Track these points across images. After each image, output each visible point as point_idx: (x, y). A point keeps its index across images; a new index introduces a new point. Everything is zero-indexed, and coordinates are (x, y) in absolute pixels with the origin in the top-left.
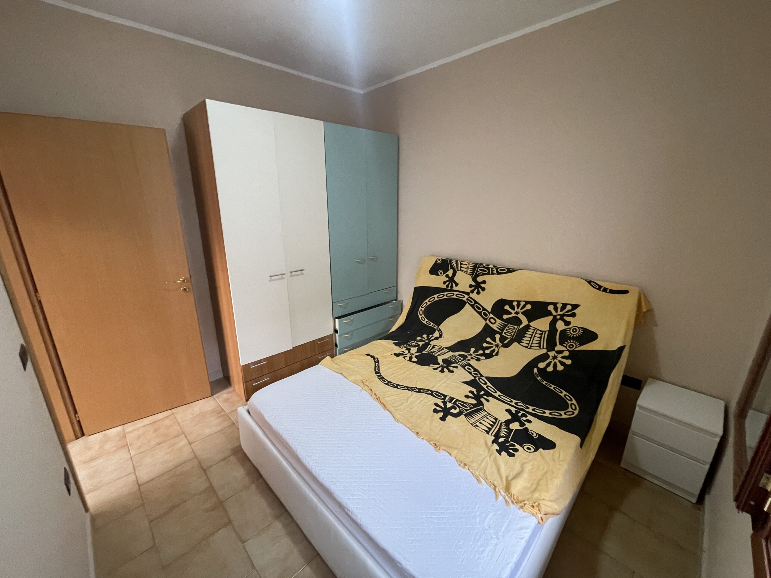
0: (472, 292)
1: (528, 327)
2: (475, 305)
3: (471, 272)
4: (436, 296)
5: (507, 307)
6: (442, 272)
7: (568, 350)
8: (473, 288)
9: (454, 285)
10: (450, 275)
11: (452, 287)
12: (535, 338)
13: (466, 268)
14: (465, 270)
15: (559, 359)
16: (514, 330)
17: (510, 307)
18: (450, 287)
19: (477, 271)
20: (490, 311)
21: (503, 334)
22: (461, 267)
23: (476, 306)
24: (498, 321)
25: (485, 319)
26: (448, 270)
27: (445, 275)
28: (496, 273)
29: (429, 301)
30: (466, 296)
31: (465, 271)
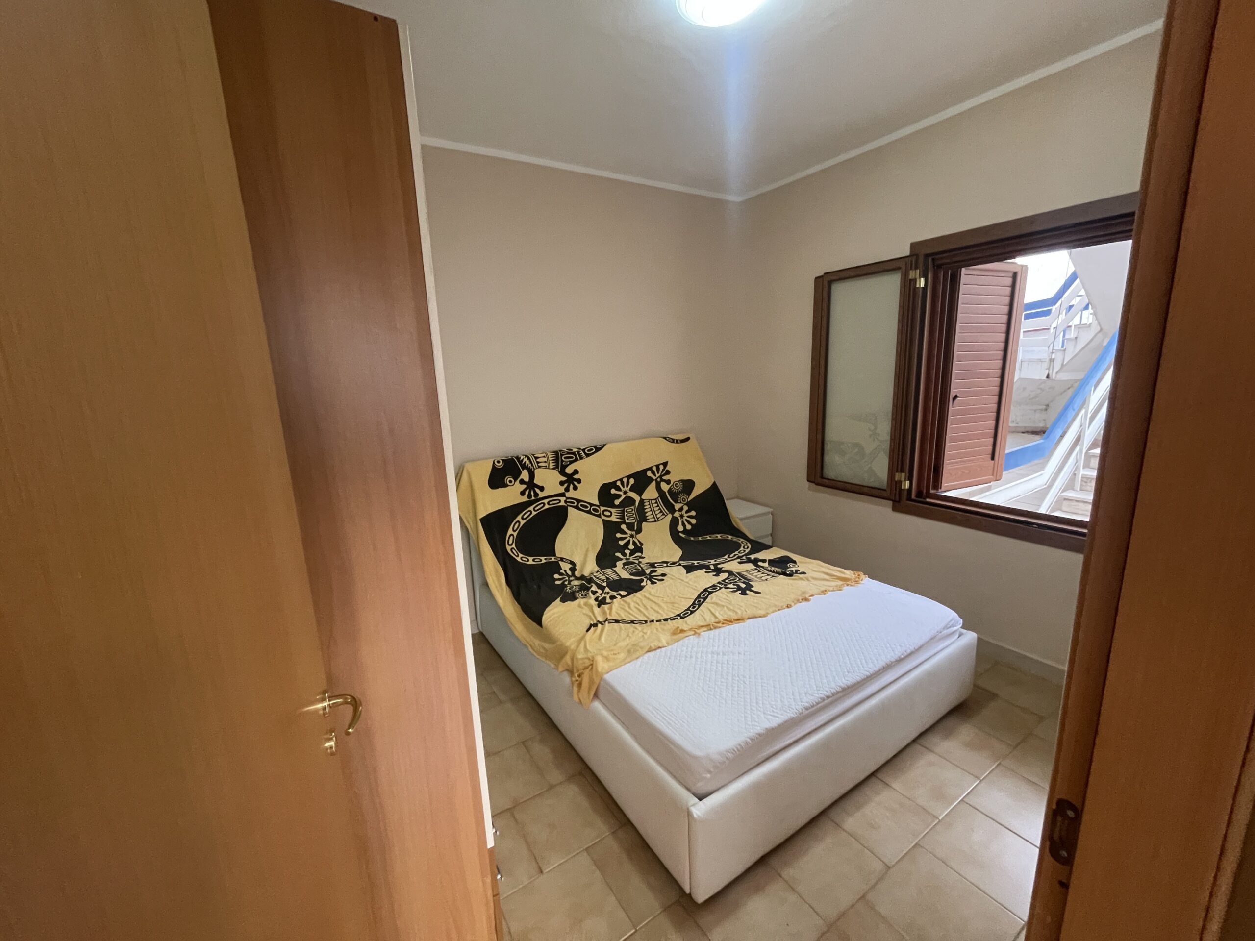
0: (567, 490)
1: (642, 502)
2: (579, 505)
3: (555, 464)
4: (519, 518)
5: (613, 491)
6: (512, 479)
7: (685, 504)
8: (566, 485)
9: (537, 490)
10: (527, 479)
11: (536, 494)
12: (654, 508)
13: (545, 462)
14: (546, 464)
15: (685, 515)
16: (634, 512)
17: (616, 490)
18: (534, 496)
19: (562, 461)
20: (598, 503)
21: (627, 521)
22: (538, 463)
23: (581, 505)
24: (613, 510)
25: (599, 516)
26: (520, 473)
27: (518, 481)
28: (584, 455)
29: (514, 531)
30: (563, 499)
31: (546, 466)
